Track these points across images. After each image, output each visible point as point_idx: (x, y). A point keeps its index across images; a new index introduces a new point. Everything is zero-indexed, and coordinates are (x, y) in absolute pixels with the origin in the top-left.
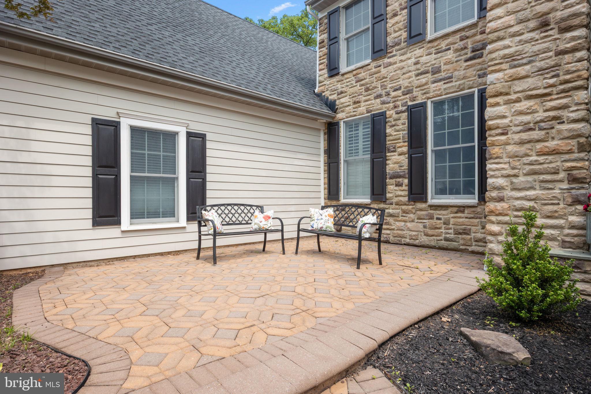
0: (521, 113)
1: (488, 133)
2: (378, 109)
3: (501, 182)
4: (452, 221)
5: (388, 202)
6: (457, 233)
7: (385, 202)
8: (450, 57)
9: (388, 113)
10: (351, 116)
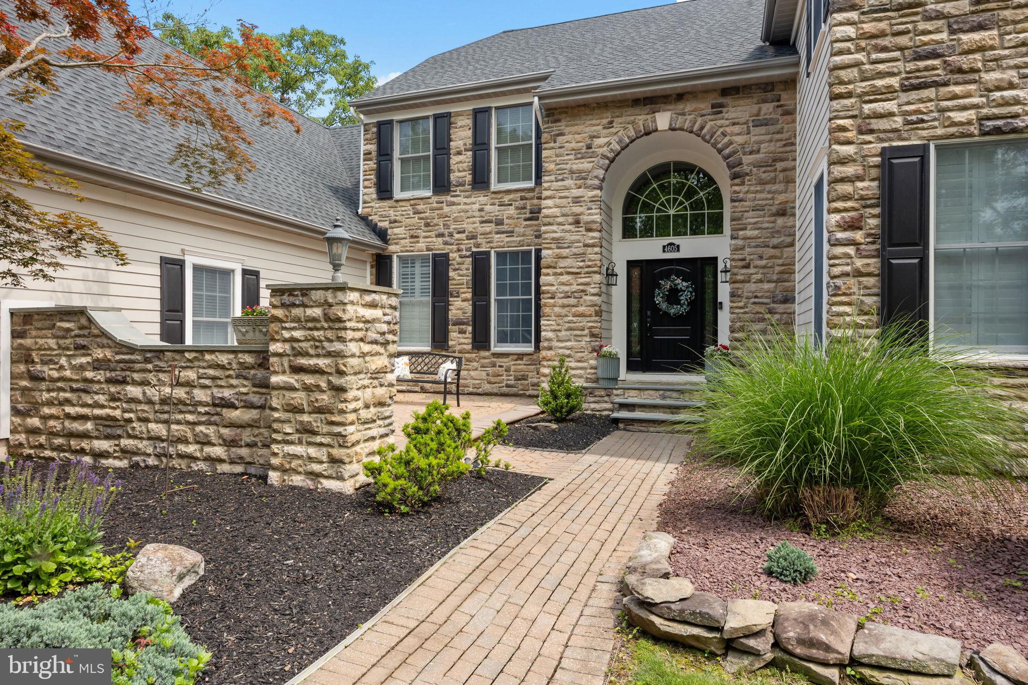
0: (563, 284)
1: (542, 296)
2: (439, 249)
3: (550, 335)
4: (513, 368)
5: (450, 350)
6: (517, 379)
7: (447, 350)
8: (512, 212)
9: (451, 255)
10: (407, 251)
